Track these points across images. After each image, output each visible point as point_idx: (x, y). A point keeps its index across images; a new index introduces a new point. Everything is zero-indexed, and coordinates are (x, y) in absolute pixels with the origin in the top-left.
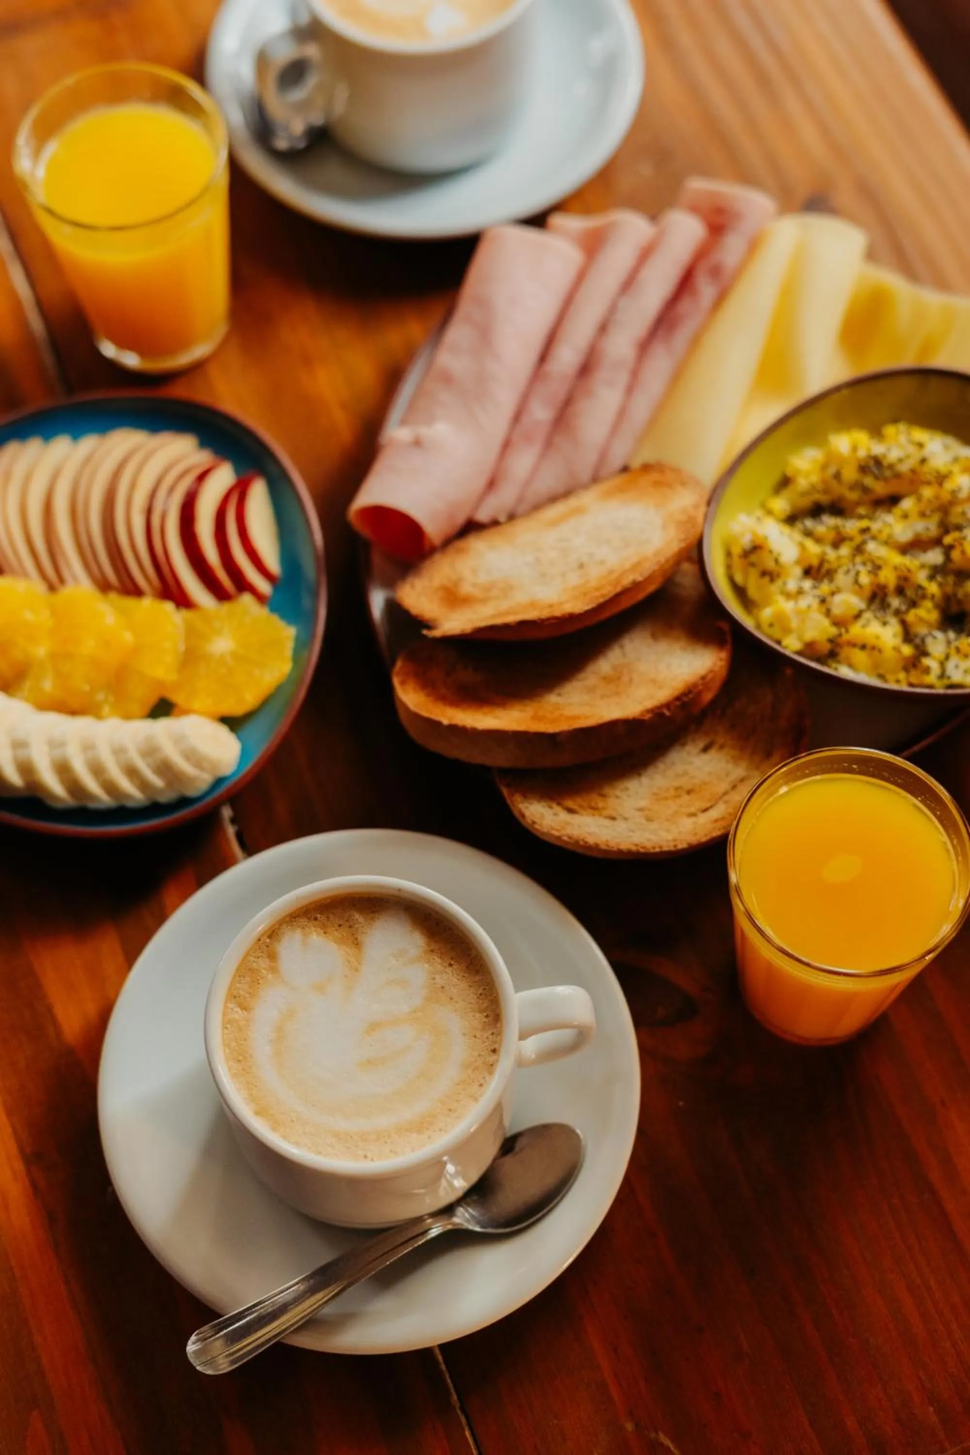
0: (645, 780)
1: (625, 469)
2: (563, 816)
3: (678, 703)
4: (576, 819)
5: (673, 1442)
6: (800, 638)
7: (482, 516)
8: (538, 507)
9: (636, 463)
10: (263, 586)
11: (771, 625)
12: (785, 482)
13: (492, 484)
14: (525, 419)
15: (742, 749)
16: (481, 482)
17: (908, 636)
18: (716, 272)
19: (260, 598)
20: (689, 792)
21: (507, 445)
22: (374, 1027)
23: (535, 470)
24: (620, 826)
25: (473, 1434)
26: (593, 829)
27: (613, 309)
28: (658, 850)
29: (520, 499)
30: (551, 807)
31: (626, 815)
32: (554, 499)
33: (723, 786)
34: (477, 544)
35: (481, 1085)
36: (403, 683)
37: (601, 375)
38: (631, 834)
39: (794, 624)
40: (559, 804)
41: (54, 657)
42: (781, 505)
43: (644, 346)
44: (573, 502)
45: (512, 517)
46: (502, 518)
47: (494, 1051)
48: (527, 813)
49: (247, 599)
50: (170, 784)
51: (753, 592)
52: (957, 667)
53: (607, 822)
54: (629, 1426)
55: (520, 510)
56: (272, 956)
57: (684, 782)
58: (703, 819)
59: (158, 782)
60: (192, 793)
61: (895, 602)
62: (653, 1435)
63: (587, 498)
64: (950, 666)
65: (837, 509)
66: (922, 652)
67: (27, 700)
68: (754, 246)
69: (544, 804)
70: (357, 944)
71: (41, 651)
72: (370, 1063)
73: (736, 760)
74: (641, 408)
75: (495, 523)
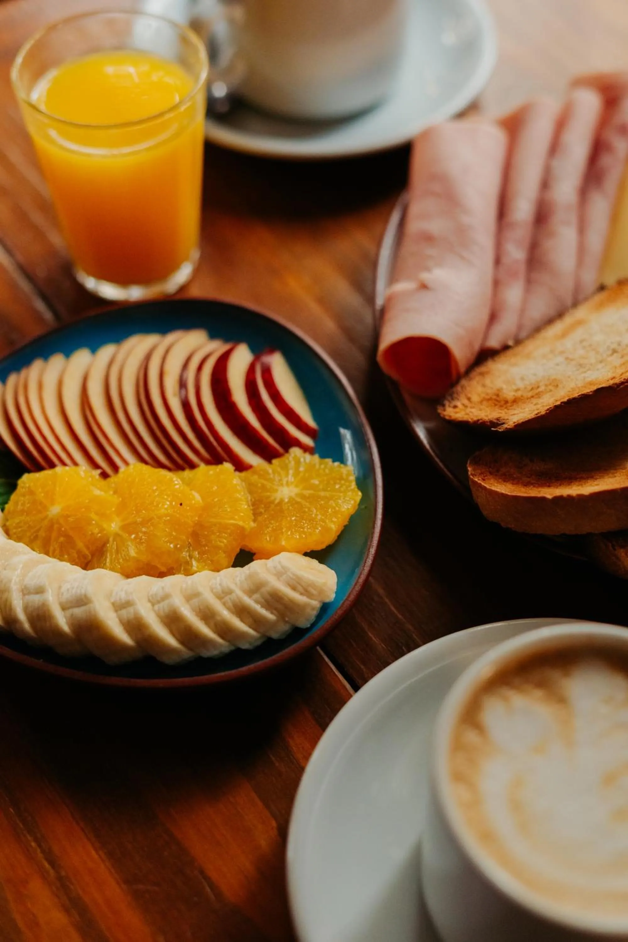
1: (602, 288)
7: (494, 342)
8: (538, 329)
9: (610, 280)
10: (307, 439)
13: (493, 317)
14: (506, 260)
16: (485, 316)
19: (306, 449)
21: (496, 283)
23: (525, 301)
27: (548, 169)
29: (520, 327)
32: (550, 321)
37: (558, 219)
41: (128, 528)
43: (583, 193)
44: (568, 320)
45: (518, 342)
46: (511, 343)
49: (295, 451)
50: (282, 616)
55: (523, 334)
59: (270, 616)
60: (303, 623)
63: (581, 313)
67: (112, 569)
75: (506, 348)
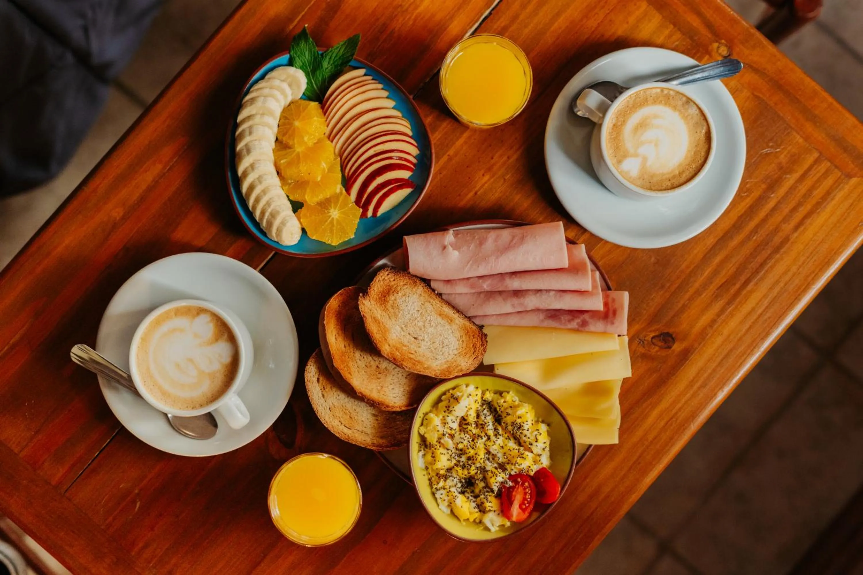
0: (347, 399)
2: (315, 379)
3: (372, 402)
4: (316, 384)
5: (139, 507)
6: (425, 433)
7: (433, 284)
8: (449, 304)
9: (485, 331)
10: (370, 213)
11: (426, 419)
12: (501, 393)
14: (481, 281)
15: (379, 427)
17: (449, 470)
18: (584, 324)
19: (364, 215)
20: (351, 417)
22: (191, 360)
23: (463, 295)
24: (322, 401)
25: (109, 442)
26: (315, 392)
27: (548, 291)
28: (319, 418)
29: (448, 295)
30: (316, 373)
31: (327, 400)
33: (360, 428)
34: (420, 289)
35: (187, 407)
36: (341, 294)
37: (515, 301)
38: (321, 406)
39: (430, 428)
40: (319, 375)
41: (298, 155)
42: (489, 396)
43: (537, 310)
46: (436, 292)
47: (201, 406)
48: (309, 365)
49: (361, 211)
51: (441, 405)
52: (442, 494)
53: (320, 395)
54: (137, 491)
55: (444, 297)
56: (198, 314)
57: (354, 414)
58: (342, 427)
61: (463, 459)
62: (138, 500)
64: (442, 491)
65: (498, 419)
66: (446, 478)
68: (604, 333)
69: (316, 370)
70: (217, 340)
71: (299, 149)
72: (178, 366)
73: (374, 427)
74: (513, 321)
75: (433, 290)
